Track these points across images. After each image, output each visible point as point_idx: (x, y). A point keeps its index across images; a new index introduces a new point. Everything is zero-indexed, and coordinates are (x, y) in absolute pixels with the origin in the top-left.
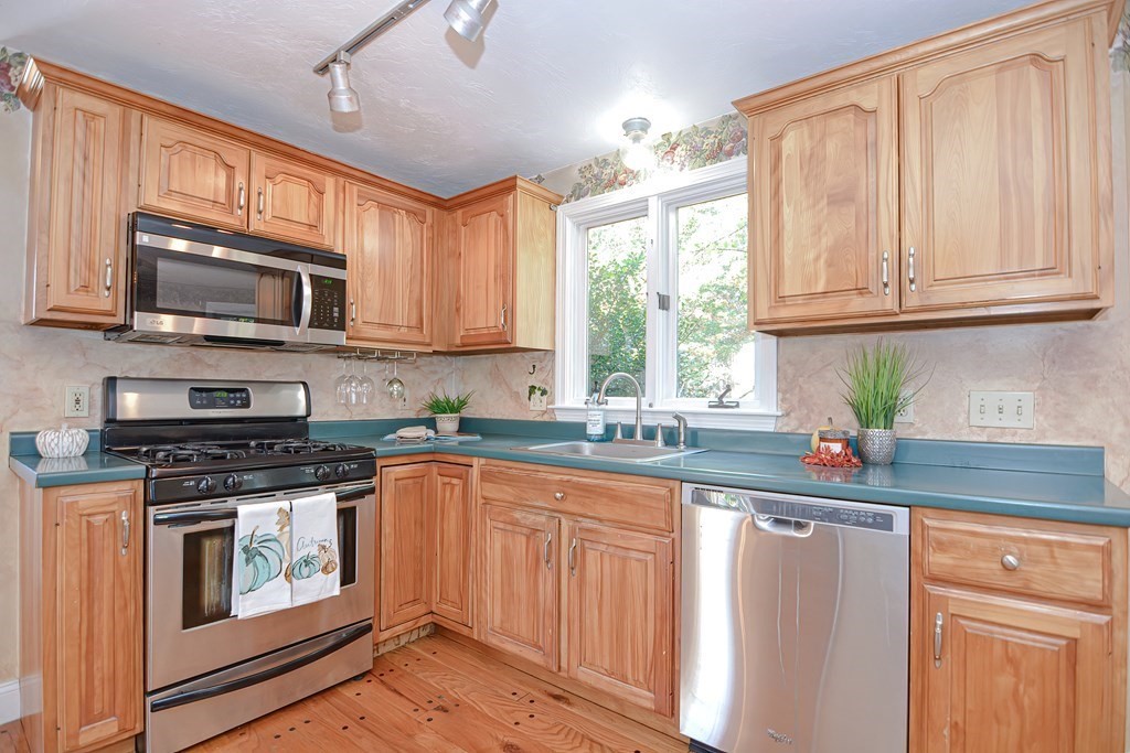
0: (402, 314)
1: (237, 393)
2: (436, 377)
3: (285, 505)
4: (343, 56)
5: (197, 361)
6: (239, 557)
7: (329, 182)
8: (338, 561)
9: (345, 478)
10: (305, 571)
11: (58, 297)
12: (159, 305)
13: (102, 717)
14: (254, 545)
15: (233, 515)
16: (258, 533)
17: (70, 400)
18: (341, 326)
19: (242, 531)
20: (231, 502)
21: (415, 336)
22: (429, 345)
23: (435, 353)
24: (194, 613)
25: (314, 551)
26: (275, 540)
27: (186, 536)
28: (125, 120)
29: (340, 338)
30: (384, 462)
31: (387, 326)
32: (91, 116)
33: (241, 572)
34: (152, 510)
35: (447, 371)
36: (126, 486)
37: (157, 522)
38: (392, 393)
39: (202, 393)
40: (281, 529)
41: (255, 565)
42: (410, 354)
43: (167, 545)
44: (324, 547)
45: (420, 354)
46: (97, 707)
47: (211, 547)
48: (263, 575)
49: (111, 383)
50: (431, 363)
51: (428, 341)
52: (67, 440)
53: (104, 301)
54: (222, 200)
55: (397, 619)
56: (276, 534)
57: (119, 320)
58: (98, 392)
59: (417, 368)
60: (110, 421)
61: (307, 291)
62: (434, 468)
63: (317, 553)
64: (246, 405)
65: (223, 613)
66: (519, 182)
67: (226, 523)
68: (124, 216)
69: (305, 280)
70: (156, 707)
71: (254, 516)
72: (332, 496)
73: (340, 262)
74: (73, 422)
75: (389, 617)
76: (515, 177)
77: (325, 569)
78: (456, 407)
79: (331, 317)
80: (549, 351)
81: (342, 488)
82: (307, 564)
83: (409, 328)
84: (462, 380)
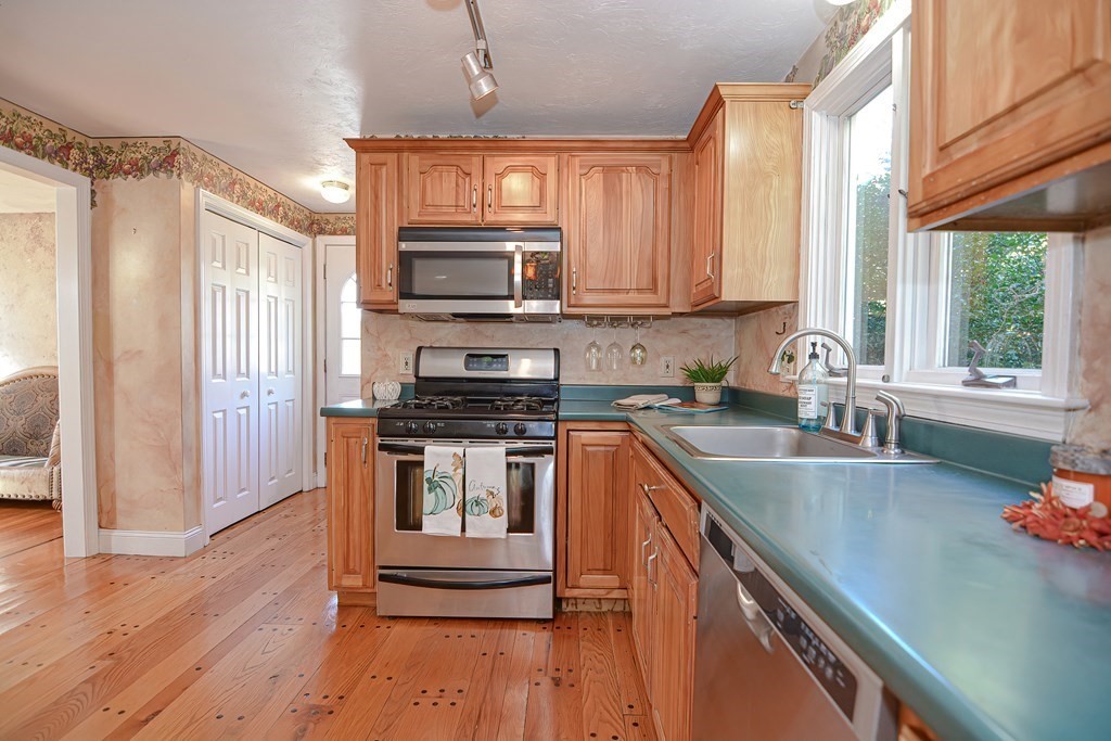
0: (632, 275)
1: (500, 359)
2: (709, 342)
3: (459, 450)
4: (481, 45)
6: (426, 486)
8: (505, 507)
9: (518, 435)
10: (476, 510)
12: (415, 293)
13: (354, 571)
14: (436, 479)
15: (420, 451)
16: (439, 470)
18: (556, 295)
19: (428, 465)
20: (428, 443)
21: (648, 298)
22: (666, 306)
23: (675, 315)
24: (404, 520)
25: (483, 495)
26: (451, 478)
27: (399, 462)
28: (398, 162)
30: (570, 426)
31: (613, 291)
32: (378, 167)
34: (378, 441)
36: (368, 421)
37: (381, 450)
38: (635, 359)
39: (473, 358)
40: (455, 470)
41: (436, 494)
42: (646, 317)
44: (492, 493)
45: (657, 318)
46: (352, 565)
47: (412, 476)
48: (441, 504)
49: (419, 352)
51: (663, 301)
53: (388, 298)
54: (461, 203)
56: (452, 473)
58: (412, 356)
59: (684, 332)
60: (415, 377)
61: (518, 266)
62: (627, 439)
63: (485, 497)
64: (503, 368)
66: (722, 91)
67: (419, 458)
69: (518, 258)
70: (381, 579)
71: (438, 456)
72: (502, 450)
74: (405, 377)
76: (716, 86)
77: (492, 513)
78: (714, 375)
79: (547, 288)
80: (795, 303)
81: (520, 444)
82: (478, 504)
83: (639, 290)
84: (739, 345)
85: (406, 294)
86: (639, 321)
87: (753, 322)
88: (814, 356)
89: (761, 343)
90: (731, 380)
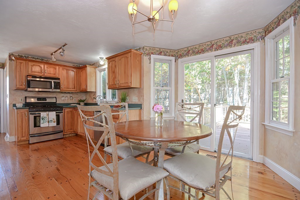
0: (71, 86)
1: (45, 99)
2: (81, 96)
3: (48, 113)
5: (38, 94)
6: (41, 119)
7: (57, 67)
8: (56, 121)
9: (57, 110)
10: (51, 122)
11: (18, 86)
12: (31, 87)
13: (24, 137)
14: (43, 118)
16: (44, 116)
17: (20, 100)
18: (59, 89)
19: (42, 116)
20: (40, 112)
21: (74, 90)
23: (78, 92)
24: (35, 126)
25: (52, 119)
26: (46, 117)
27: (34, 116)
28: (26, 63)
29: (59, 90)
30: (65, 108)
31: (68, 88)
32: (21, 63)
33: (42, 121)
34: (30, 113)
35: (83, 95)
36: (27, 110)
37: (30, 114)
39: (39, 99)
43: (32, 117)
44: (54, 119)
45: (75, 92)
46: (23, 135)
47: (38, 118)
48: (45, 122)
49: (26, 97)
50: (80, 94)
51: (76, 90)
52: (20, 105)
53: (24, 87)
54: (40, 72)
55: (67, 131)
57: (26, 89)
58: (24, 98)
59: (77, 95)
60: (26, 102)
61: (53, 84)
62: (74, 110)
64: (46, 101)
65: (39, 126)
66: (87, 66)
67: (40, 115)
68: (26, 75)
69: (53, 82)
70: (31, 137)
71: (43, 114)
72: (55, 112)
73: (59, 79)
74: (21, 102)
75: (66, 131)
77: (54, 122)
78: (83, 101)
79: (58, 87)
80: (96, 92)
81: (57, 112)
82: (51, 121)
83: (72, 88)
84: (86, 97)
85: (29, 87)
86: (72, 93)
87: (89, 94)
88: (99, 98)
89: (90, 97)
90: (85, 102)
